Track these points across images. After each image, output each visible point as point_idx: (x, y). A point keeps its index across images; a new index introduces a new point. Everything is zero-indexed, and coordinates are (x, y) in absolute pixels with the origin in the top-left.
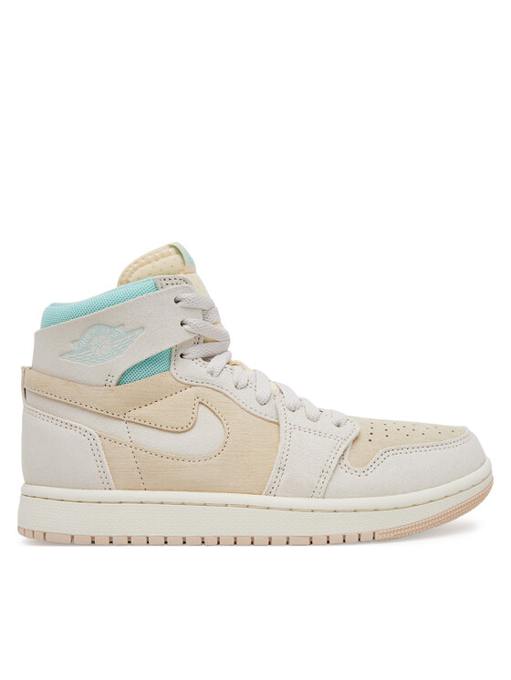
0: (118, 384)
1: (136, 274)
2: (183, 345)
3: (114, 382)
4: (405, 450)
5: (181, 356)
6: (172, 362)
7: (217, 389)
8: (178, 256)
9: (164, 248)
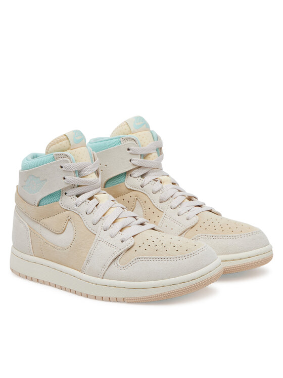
0: (38, 205)
1: (50, 149)
2: (66, 188)
3: (36, 205)
4: (148, 259)
5: (66, 193)
6: (61, 197)
7: (78, 213)
8: (67, 141)
9: (62, 136)
